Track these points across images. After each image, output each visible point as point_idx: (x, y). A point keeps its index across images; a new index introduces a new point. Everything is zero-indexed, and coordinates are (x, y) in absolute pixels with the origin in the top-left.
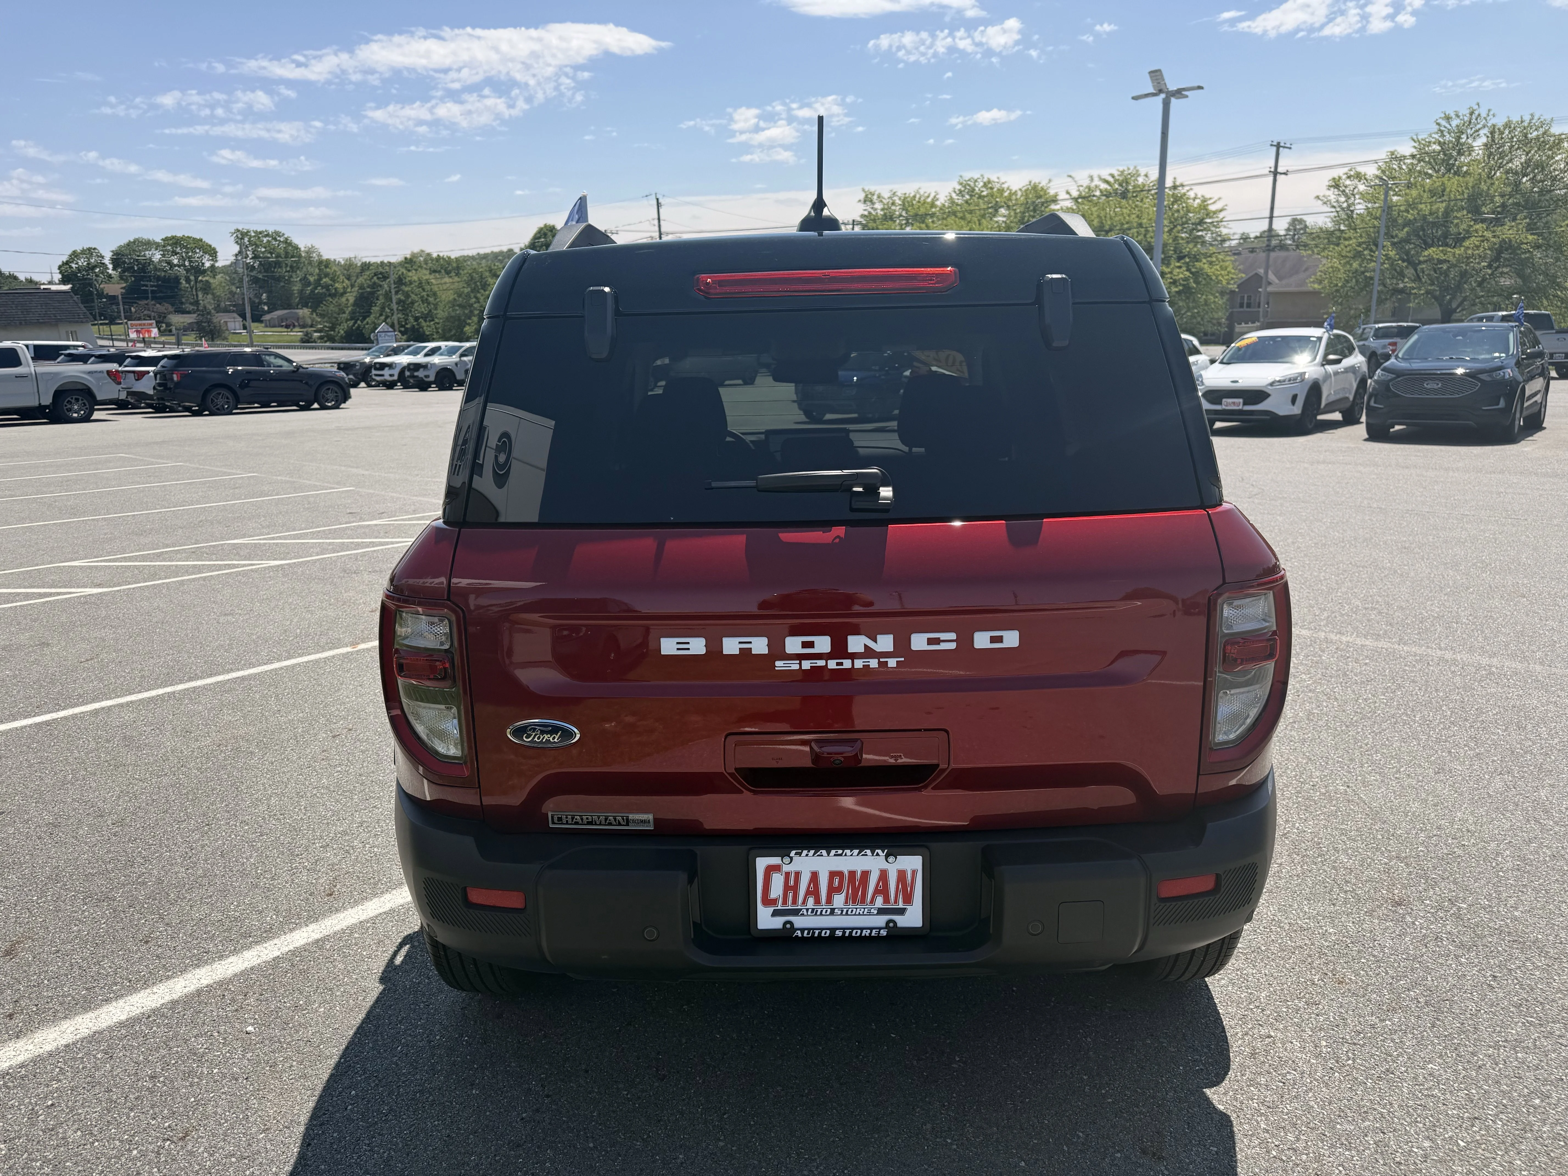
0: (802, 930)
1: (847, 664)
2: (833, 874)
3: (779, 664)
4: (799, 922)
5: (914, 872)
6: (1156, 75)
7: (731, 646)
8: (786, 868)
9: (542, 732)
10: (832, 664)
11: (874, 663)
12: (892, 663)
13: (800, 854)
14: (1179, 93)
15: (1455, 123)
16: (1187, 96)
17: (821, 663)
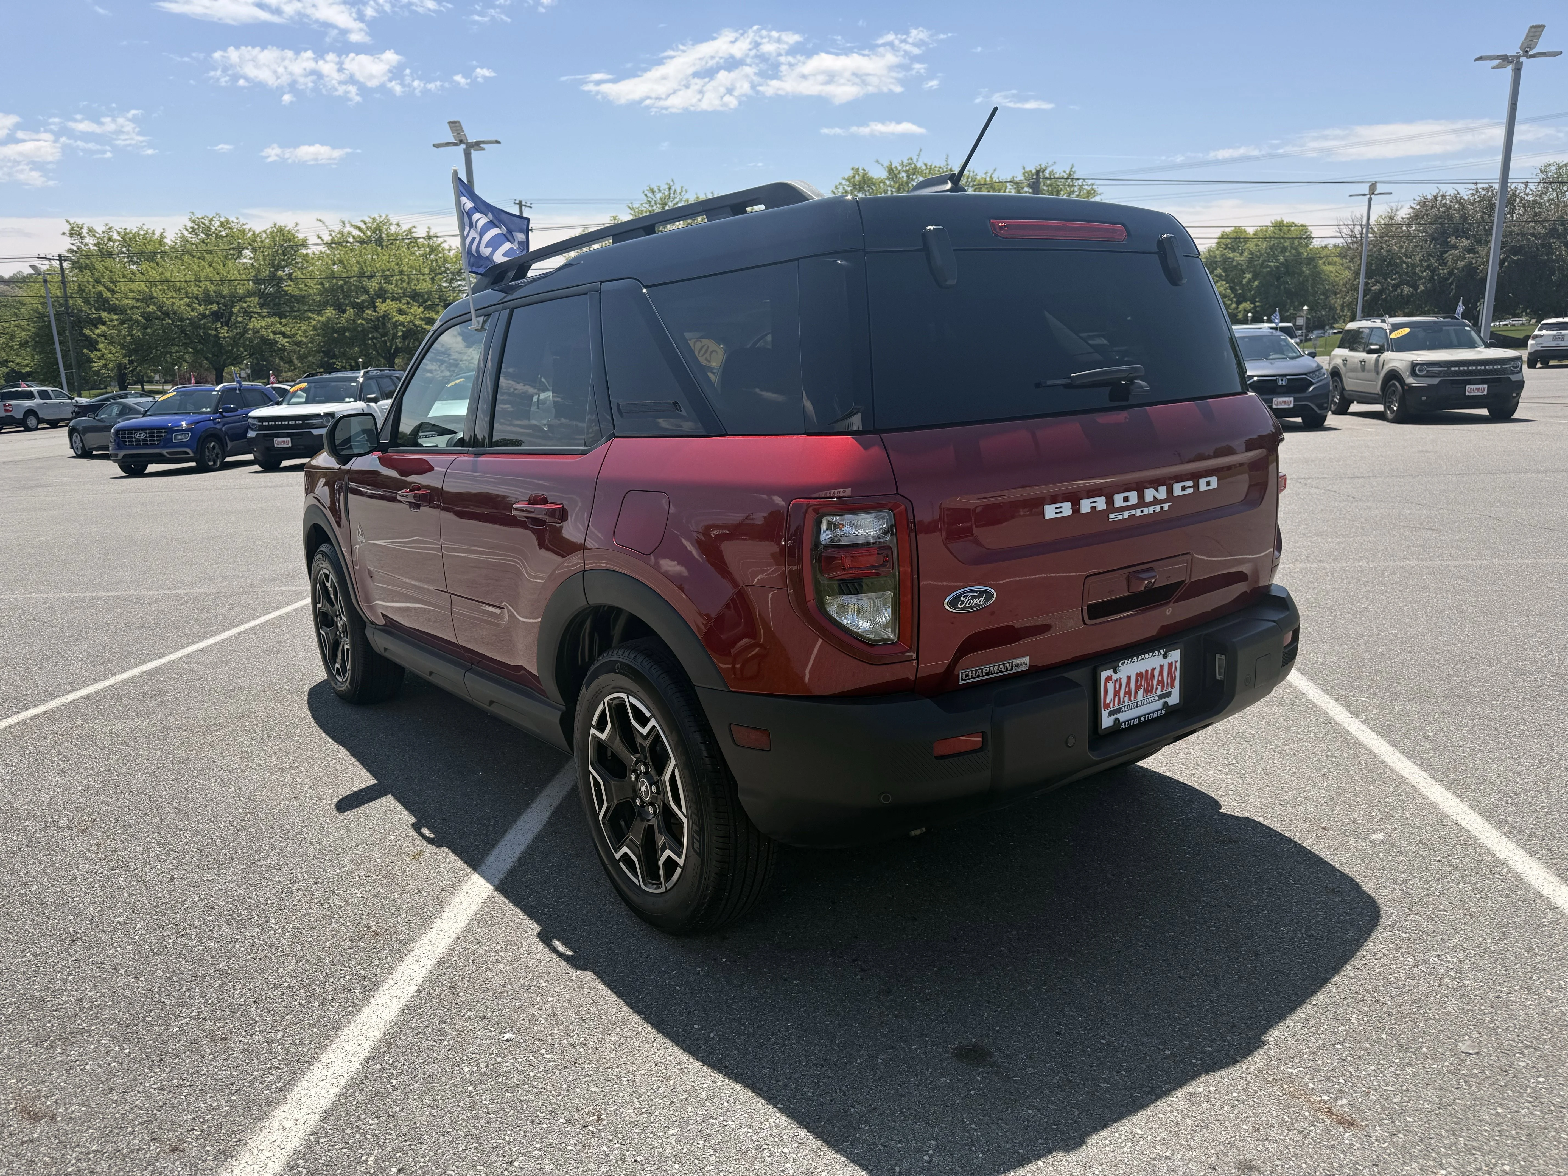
0: (1125, 722)
1: (1146, 511)
2: (1139, 675)
3: (1112, 516)
4: (1123, 717)
5: (1176, 662)
6: (455, 126)
7: (1086, 506)
8: (1116, 677)
9: (973, 597)
10: (1138, 512)
11: (1158, 509)
12: (1166, 507)
13: (1123, 663)
14: (478, 145)
15: (659, 196)
16: (483, 149)
17: (1133, 512)
